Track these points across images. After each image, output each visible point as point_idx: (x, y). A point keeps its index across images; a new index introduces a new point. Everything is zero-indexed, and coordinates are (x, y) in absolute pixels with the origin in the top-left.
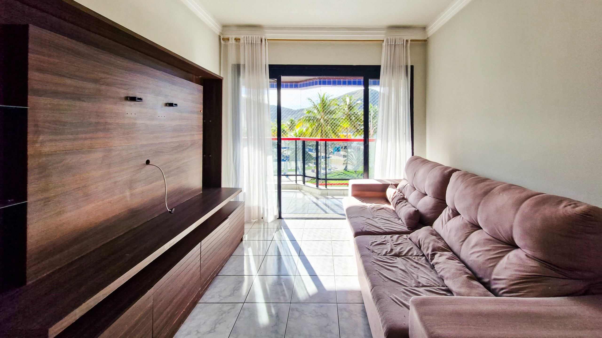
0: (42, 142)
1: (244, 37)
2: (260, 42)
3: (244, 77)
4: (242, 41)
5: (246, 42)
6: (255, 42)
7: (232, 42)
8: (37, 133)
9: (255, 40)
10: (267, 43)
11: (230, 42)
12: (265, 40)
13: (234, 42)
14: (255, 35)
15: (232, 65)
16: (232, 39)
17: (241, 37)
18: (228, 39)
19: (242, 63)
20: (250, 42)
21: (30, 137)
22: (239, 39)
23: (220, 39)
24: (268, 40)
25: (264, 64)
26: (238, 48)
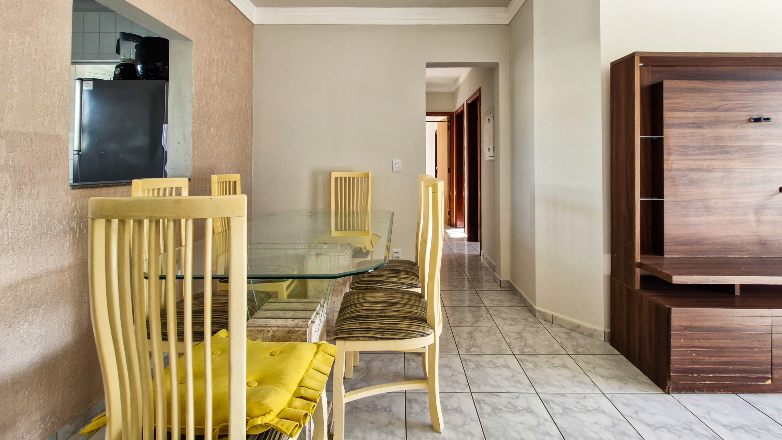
0: (673, 161)
8: (670, 154)
21: (665, 157)
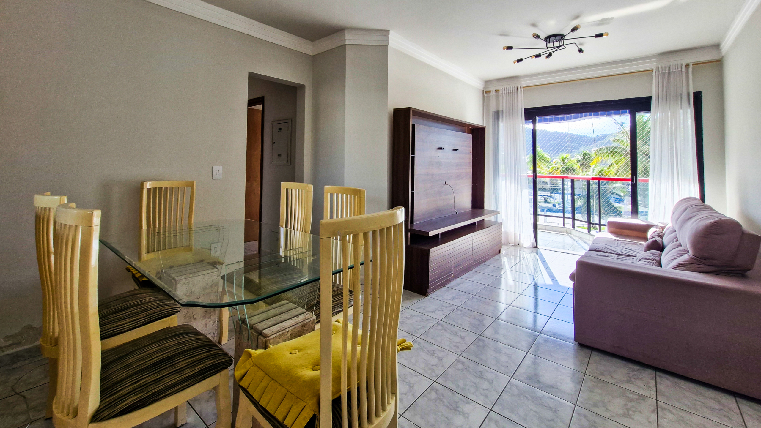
1: (503, 89)
2: (516, 91)
3: (502, 121)
4: (501, 92)
5: (504, 92)
6: (511, 91)
7: (493, 93)
9: (511, 90)
10: (523, 91)
11: (491, 94)
12: (521, 88)
13: (494, 93)
14: (512, 86)
15: (493, 112)
16: (493, 91)
17: (500, 88)
18: (490, 92)
19: (500, 109)
20: (508, 92)
22: (499, 91)
23: (483, 93)
24: (523, 87)
25: (520, 108)
26: (497, 97)
